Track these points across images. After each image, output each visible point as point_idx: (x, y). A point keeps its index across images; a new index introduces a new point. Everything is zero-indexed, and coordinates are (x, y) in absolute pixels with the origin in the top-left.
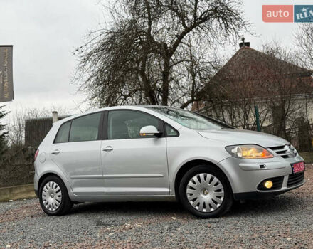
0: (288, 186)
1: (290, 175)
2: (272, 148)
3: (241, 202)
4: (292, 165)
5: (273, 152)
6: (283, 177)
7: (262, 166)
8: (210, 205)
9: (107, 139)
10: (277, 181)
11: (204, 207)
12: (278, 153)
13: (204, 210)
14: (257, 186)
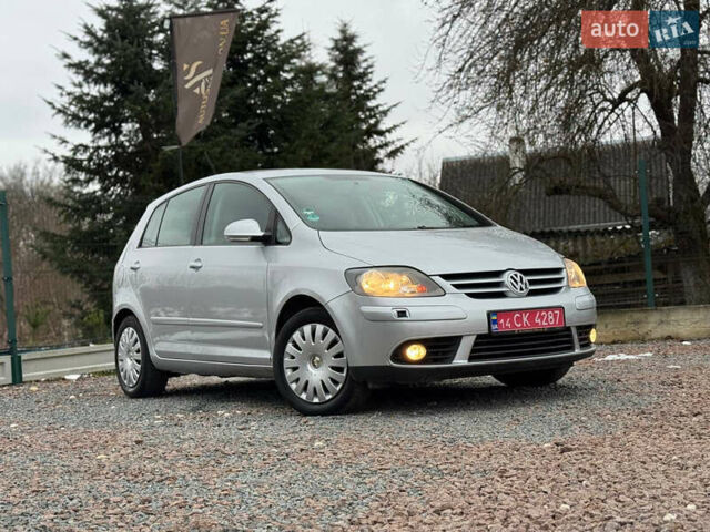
0: (471, 359)
1: (479, 337)
2: (446, 277)
3: (370, 386)
4: (489, 314)
5: (447, 285)
6: (459, 338)
7: (402, 314)
8: (315, 389)
9: (201, 244)
10: (441, 347)
11: (305, 389)
12: (456, 286)
13: (304, 396)
14: (390, 353)
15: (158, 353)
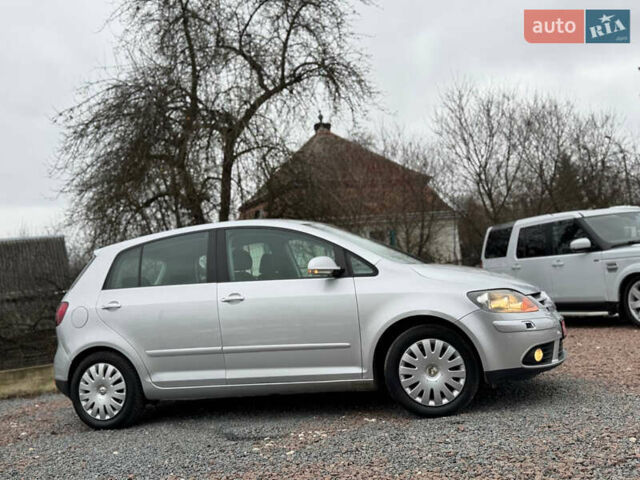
4: (560, 322)
5: (537, 302)
6: (552, 343)
7: (529, 325)
8: (441, 392)
9: (228, 281)
10: (546, 349)
11: (432, 397)
13: (432, 403)
14: (522, 357)
15: (158, 383)
